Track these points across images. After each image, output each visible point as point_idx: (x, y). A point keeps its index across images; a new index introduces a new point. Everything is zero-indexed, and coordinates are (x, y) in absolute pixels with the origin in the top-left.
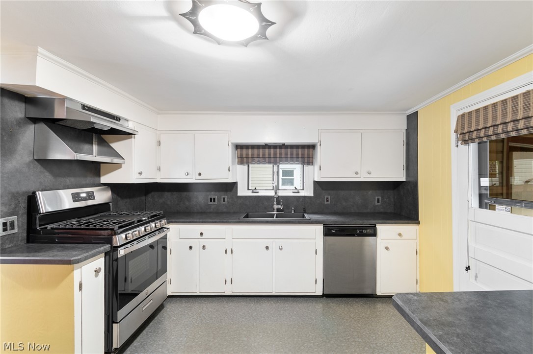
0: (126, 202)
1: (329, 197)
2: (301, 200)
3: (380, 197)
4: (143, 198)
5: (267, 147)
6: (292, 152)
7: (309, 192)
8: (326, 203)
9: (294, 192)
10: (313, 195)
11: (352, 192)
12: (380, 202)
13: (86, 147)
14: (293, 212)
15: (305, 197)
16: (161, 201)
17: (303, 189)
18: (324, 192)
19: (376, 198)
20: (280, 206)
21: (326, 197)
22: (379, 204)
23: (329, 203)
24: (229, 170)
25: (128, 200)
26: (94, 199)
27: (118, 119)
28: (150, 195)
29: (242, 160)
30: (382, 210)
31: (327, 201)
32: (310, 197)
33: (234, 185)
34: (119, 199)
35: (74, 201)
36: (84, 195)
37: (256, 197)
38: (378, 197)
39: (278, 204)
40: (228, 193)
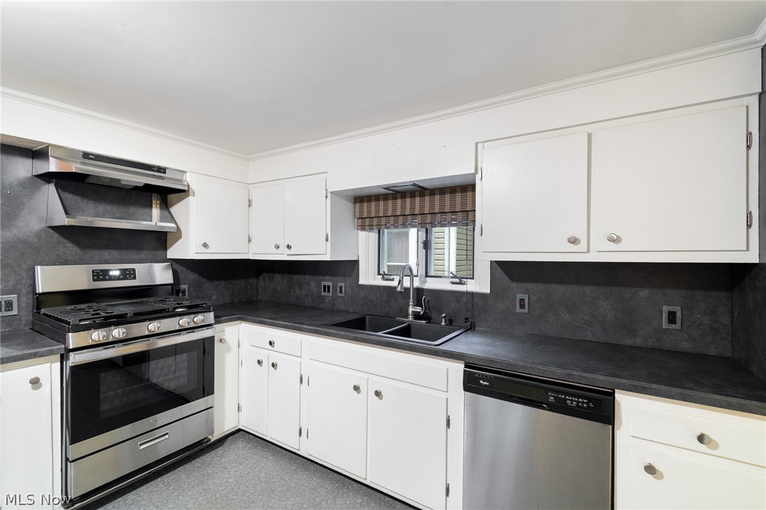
0: (218, 286)
1: (526, 297)
2: (465, 300)
3: (678, 310)
4: (253, 281)
5: (399, 195)
6: (442, 201)
7: (480, 284)
8: (518, 310)
9: (453, 283)
10: (488, 291)
11: (588, 290)
12: (679, 321)
13: (141, 211)
14: (443, 324)
15: (472, 295)
16: (272, 286)
17: (473, 278)
18: (514, 285)
19: (666, 309)
20: (418, 309)
21: (519, 296)
22: (673, 326)
23: (526, 310)
24: (327, 240)
25: (222, 283)
26: (135, 278)
27: (162, 170)
28: (261, 277)
29: (365, 223)
30: (685, 346)
31: (522, 306)
32: (483, 295)
33: (354, 264)
34: (204, 280)
35: (94, 280)
36: (117, 273)
37: (386, 287)
38: (672, 308)
39: (418, 304)
40: (347, 278)
